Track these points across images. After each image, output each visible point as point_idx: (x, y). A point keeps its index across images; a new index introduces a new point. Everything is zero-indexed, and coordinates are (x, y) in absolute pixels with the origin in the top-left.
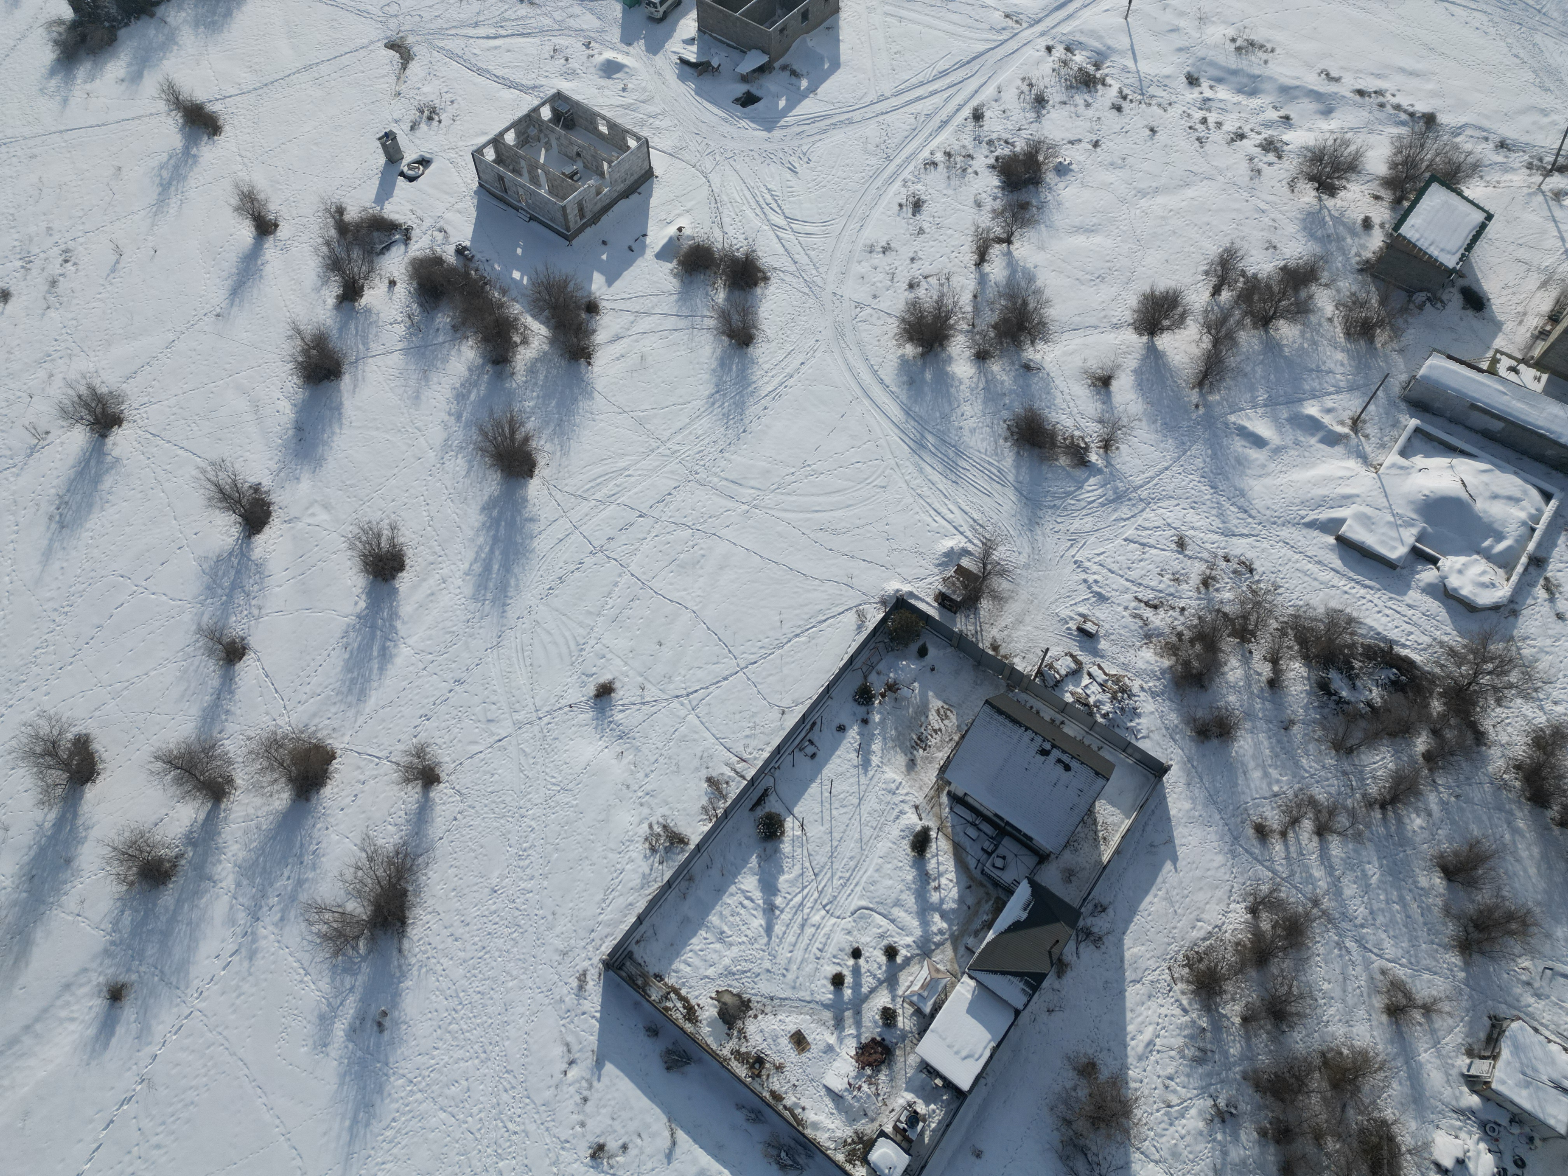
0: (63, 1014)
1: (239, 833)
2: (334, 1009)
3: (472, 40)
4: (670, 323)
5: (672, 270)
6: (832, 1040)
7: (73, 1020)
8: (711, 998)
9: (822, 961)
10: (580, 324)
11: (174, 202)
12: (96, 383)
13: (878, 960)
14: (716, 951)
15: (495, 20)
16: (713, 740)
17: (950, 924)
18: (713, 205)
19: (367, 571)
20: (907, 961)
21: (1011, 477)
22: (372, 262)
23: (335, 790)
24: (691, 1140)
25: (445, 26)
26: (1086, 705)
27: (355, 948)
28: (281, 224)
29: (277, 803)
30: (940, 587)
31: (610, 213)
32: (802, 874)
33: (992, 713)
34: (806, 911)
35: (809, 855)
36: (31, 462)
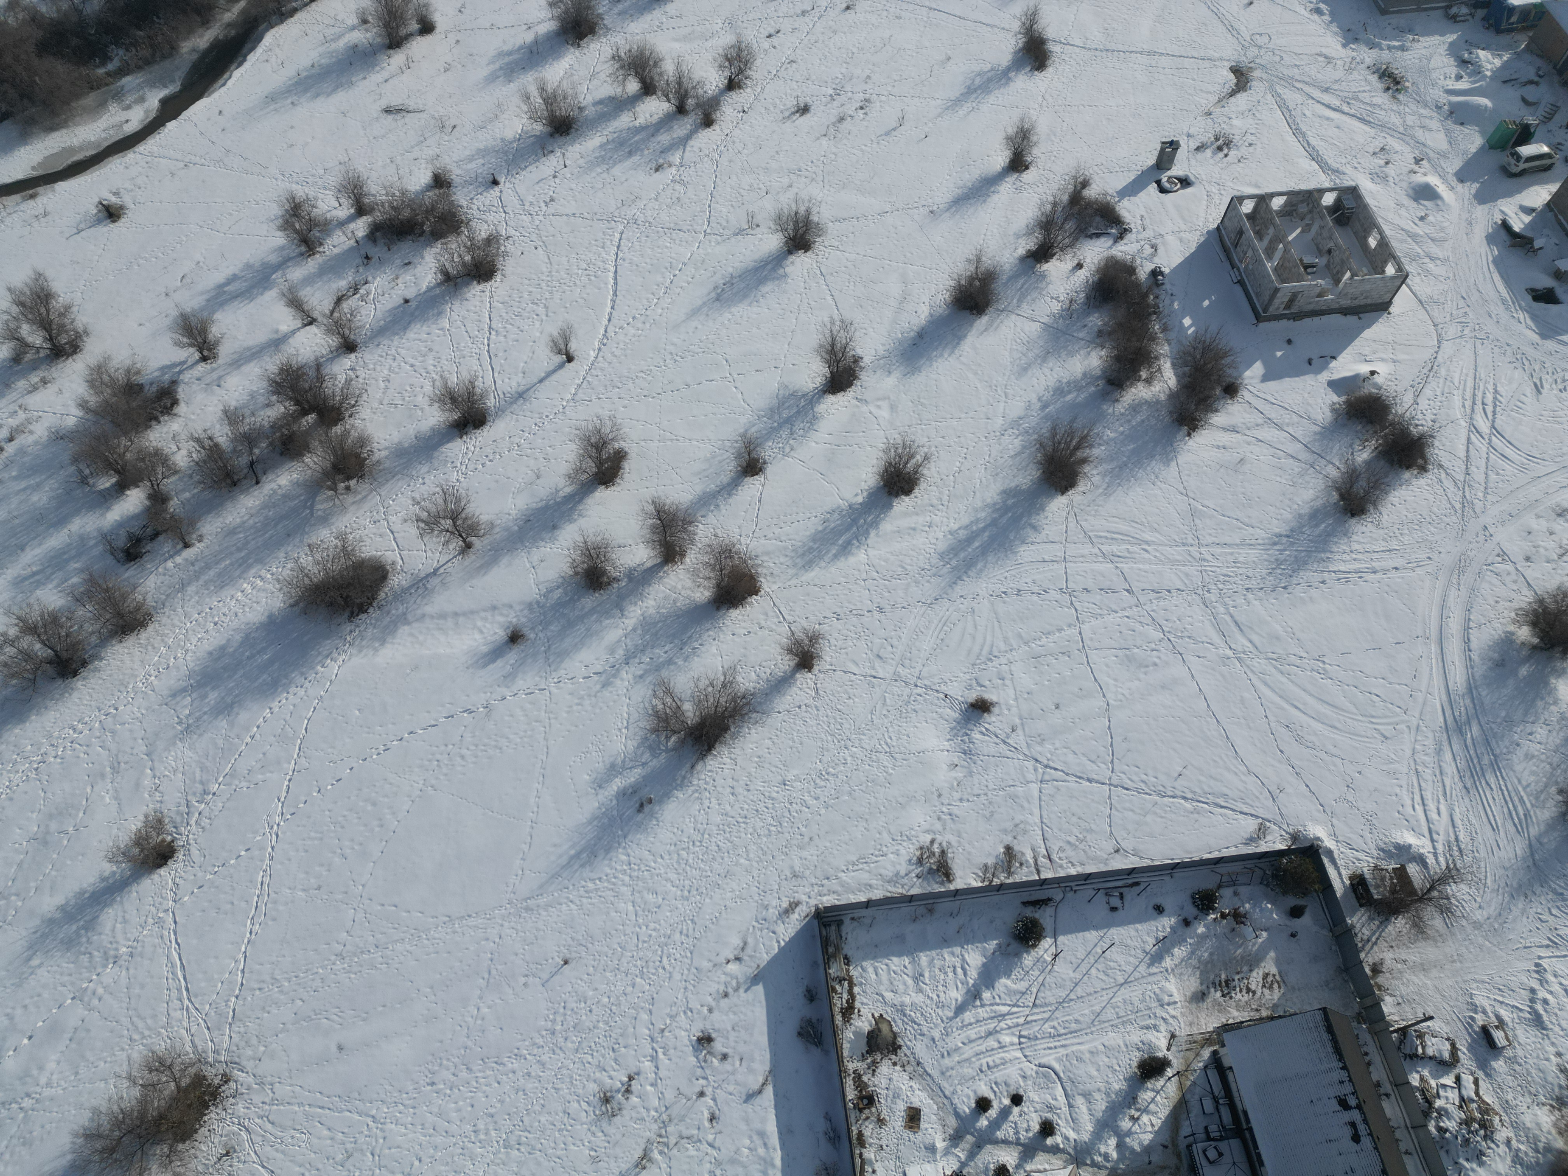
0: (479, 623)
1: (661, 595)
2: (624, 768)
3: (1311, 101)
4: (1295, 448)
5: (1334, 404)
6: (940, 1145)
7: (481, 632)
8: (873, 1015)
9: (982, 1076)
10: (1209, 397)
11: (967, 106)
12: (815, 210)
13: (1031, 1123)
14: (905, 984)
15: (1346, 94)
16: (1038, 821)
17: (1121, 1159)
18: (1425, 371)
19: (882, 477)
20: (1055, 1150)
21: (1534, 831)
22: (1077, 239)
23: (740, 617)
24: (773, 1103)
25: (1297, 77)
26: (1429, 1102)
27: (668, 738)
28: (1032, 168)
29: (699, 595)
30: (1365, 870)
31: (1316, 320)
32: (1024, 993)
33: (1321, 1023)
34: (1003, 1025)
35: (1042, 984)
36: (733, 239)
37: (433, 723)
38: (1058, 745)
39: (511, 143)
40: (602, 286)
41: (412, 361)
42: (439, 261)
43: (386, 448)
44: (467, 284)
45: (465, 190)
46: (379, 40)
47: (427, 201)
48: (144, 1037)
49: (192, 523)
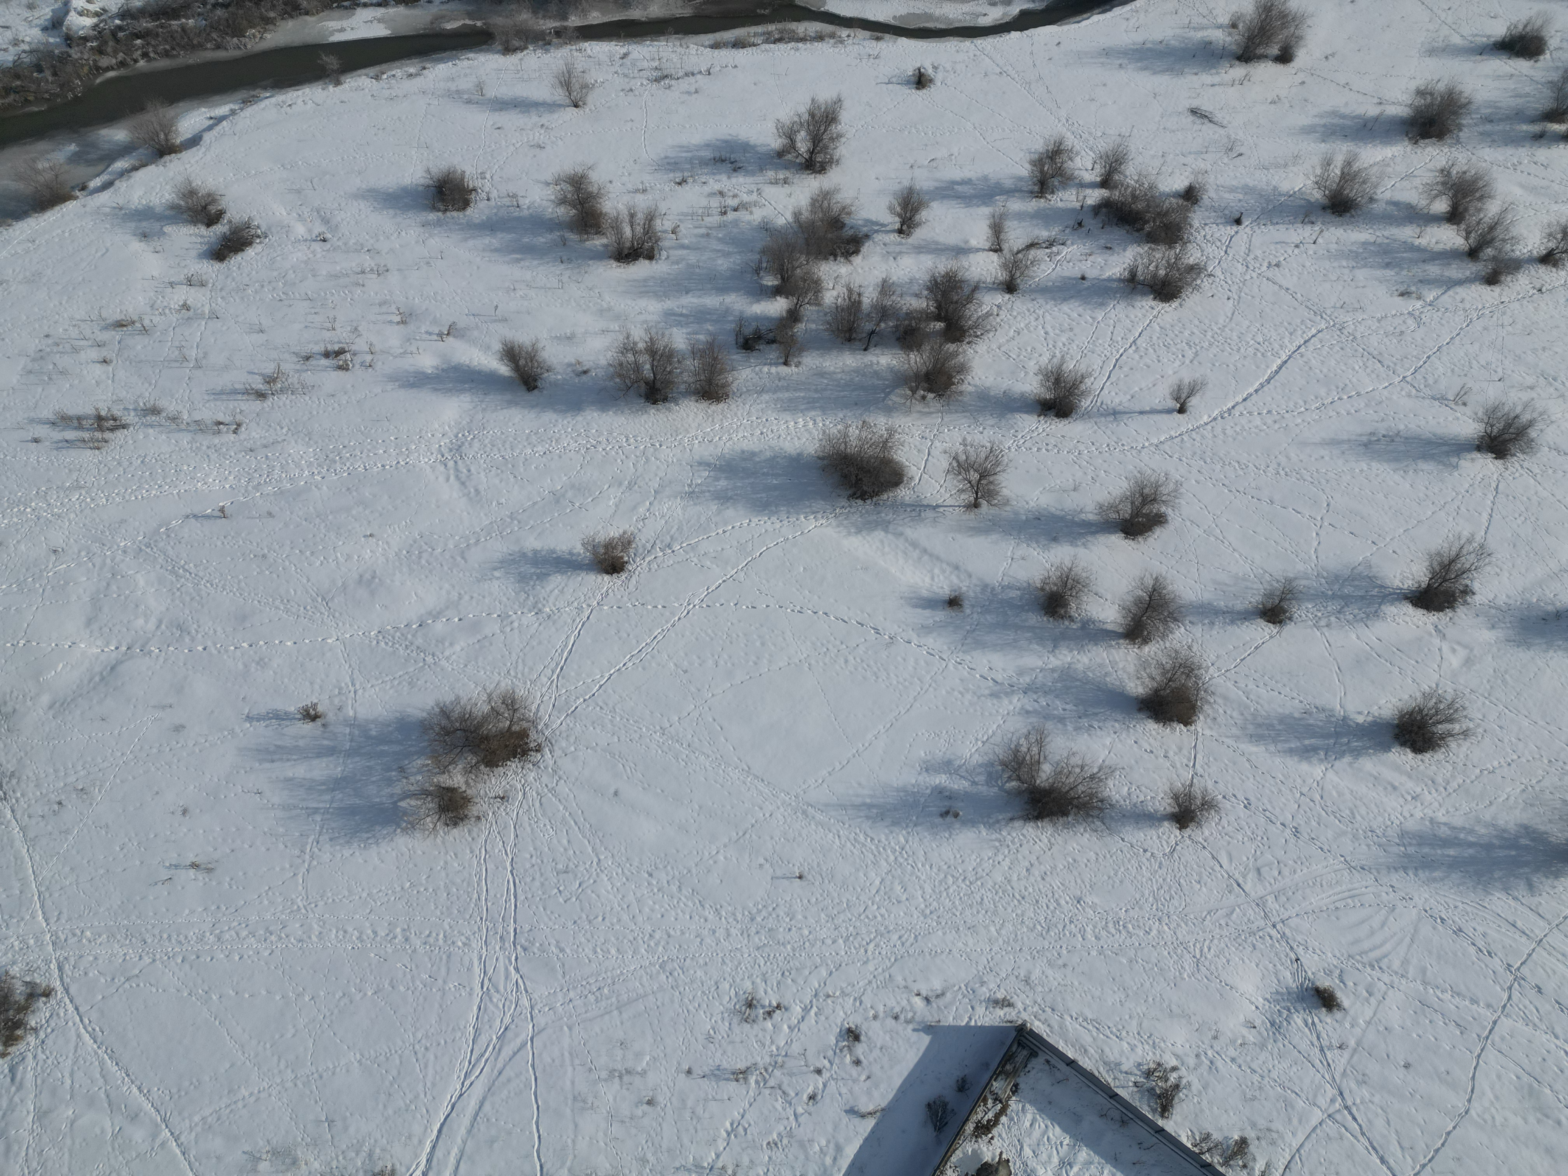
0: (936, 571)
1: (1099, 660)
2: (956, 771)
8: (1001, 1153)
12: (1539, 426)
14: (1050, 1157)
16: (1295, 1145)
19: (1402, 716)
23: (1154, 733)
24: (866, 1135)
27: (1010, 779)
29: (1132, 685)
36: (1428, 401)
37: (846, 619)
38: (1377, 1099)
39: (1280, 195)
40: (1263, 366)
41: (1049, 329)
42: (1136, 260)
43: (975, 386)
44: (1144, 294)
45: (1207, 214)
46: (1234, 47)
47: (1167, 205)
48: (515, 677)
49: (802, 350)
